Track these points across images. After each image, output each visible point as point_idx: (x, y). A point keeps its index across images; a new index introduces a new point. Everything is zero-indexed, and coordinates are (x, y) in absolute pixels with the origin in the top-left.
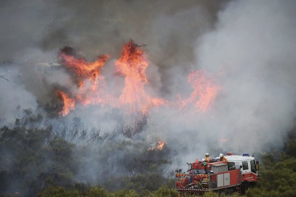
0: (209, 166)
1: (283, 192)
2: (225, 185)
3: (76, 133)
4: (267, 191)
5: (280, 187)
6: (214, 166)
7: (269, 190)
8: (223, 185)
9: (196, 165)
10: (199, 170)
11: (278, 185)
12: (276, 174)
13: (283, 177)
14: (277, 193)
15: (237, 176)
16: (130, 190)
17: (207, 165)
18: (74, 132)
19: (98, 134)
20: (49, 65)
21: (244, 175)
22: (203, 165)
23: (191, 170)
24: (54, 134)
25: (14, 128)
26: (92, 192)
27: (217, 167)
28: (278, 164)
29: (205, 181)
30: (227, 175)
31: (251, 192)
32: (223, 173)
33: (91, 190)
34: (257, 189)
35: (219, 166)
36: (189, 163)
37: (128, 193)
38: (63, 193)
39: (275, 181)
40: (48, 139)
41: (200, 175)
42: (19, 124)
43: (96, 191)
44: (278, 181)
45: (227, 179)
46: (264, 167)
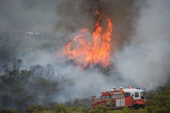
0: (112, 94)
1: (168, 108)
2: (122, 105)
3: (49, 73)
4: (159, 107)
5: (167, 105)
6: (114, 94)
7: (160, 107)
8: (120, 106)
9: (105, 93)
10: (107, 97)
11: (166, 104)
12: (165, 98)
13: (169, 99)
14: (165, 108)
15: (131, 101)
16: (80, 107)
17: (111, 93)
18: (48, 73)
19: (62, 74)
20: (33, 34)
21: (135, 100)
22: (108, 94)
23: (102, 96)
24: (36, 74)
25: (13, 70)
26: (58, 107)
27: (116, 95)
28: (166, 92)
29: (108, 103)
30: (123, 100)
31: (150, 108)
32: (120, 98)
33: (58, 106)
34: (154, 106)
35: (117, 94)
36: (101, 92)
37: (79, 108)
38: (41, 108)
39: (164, 102)
40: (32, 77)
41: (107, 99)
42: (16, 68)
43: (60, 107)
44: (166, 101)
45: (123, 102)
46: (158, 94)
